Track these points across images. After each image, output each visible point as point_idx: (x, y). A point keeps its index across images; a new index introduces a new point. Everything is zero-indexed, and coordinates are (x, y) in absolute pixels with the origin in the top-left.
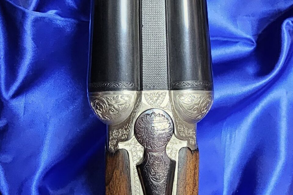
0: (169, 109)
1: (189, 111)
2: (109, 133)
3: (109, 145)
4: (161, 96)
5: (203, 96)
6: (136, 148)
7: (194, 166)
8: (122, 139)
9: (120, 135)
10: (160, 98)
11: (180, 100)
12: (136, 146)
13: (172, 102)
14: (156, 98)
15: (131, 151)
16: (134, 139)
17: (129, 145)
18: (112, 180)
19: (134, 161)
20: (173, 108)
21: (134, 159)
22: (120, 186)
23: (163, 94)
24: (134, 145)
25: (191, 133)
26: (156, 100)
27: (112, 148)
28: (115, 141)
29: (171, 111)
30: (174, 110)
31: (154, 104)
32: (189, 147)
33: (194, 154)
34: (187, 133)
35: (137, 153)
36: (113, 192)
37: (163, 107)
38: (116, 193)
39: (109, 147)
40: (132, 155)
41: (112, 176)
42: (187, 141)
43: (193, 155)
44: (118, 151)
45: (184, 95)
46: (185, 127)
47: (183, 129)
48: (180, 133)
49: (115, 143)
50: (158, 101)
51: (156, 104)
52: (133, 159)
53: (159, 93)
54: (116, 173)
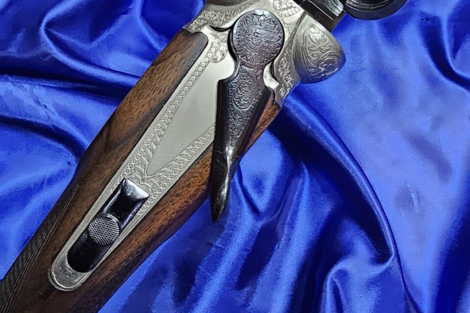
0: (289, 30)
1: (308, 50)
2: (203, 11)
3: (192, 23)
4: (293, 9)
5: (334, 49)
6: (221, 46)
7: (264, 119)
8: (214, 23)
9: (215, 18)
10: (289, 10)
11: (308, 30)
12: (221, 44)
13: (299, 25)
14: (286, 7)
15: (212, 44)
16: (226, 35)
17: (216, 37)
18: (165, 62)
19: (206, 57)
20: (294, 33)
21: (208, 56)
22: (169, 74)
23: (296, 9)
24: (220, 41)
25: (289, 82)
26: (284, 9)
27: (194, 27)
28: (203, 22)
29: (289, 34)
30: (293, 36)
31: (278, 11)
32: (275, 92)
33: (275, 106)
34: (285, 76)
35: (216, 51)
36: (155, 76)
37: (285, 22)
38: (157, 79)
39: (191, 25)
40: (210, 50)
41: (170, 57)
42: (279, 84)
43: (272, 106)
44: (198, 33)
45: (316, 28)
46: (288, 67)
47: (285, 66)
48: (280, 66)
49: (202, 24)
50: (286, 12)
51: (281, 13)
52: (206, 55)
53: (292, 4)
54: (176, 56)
